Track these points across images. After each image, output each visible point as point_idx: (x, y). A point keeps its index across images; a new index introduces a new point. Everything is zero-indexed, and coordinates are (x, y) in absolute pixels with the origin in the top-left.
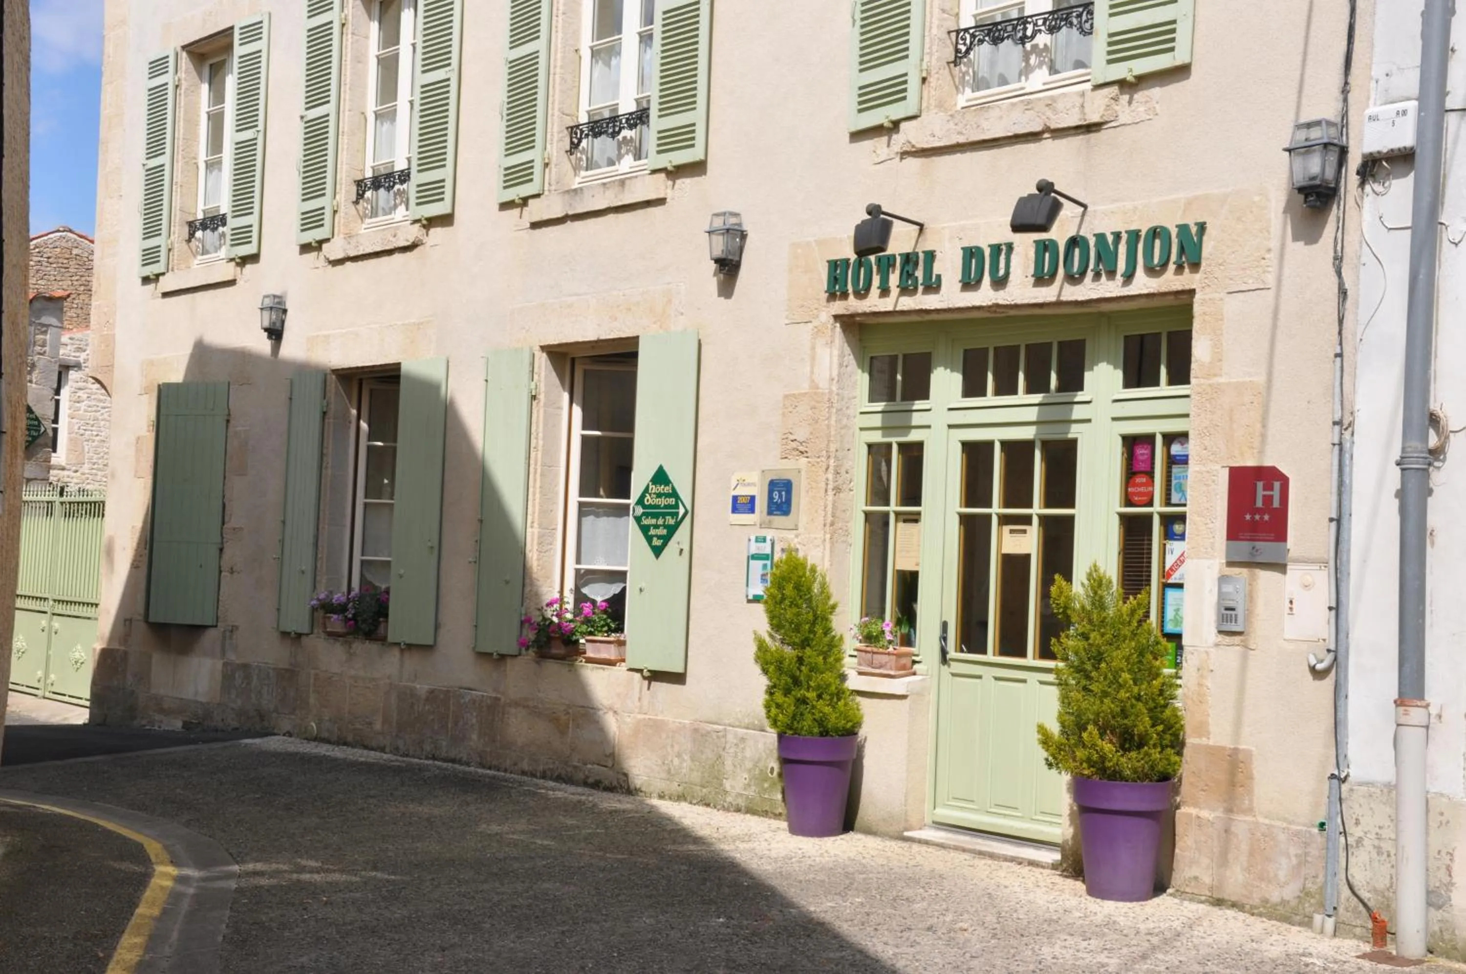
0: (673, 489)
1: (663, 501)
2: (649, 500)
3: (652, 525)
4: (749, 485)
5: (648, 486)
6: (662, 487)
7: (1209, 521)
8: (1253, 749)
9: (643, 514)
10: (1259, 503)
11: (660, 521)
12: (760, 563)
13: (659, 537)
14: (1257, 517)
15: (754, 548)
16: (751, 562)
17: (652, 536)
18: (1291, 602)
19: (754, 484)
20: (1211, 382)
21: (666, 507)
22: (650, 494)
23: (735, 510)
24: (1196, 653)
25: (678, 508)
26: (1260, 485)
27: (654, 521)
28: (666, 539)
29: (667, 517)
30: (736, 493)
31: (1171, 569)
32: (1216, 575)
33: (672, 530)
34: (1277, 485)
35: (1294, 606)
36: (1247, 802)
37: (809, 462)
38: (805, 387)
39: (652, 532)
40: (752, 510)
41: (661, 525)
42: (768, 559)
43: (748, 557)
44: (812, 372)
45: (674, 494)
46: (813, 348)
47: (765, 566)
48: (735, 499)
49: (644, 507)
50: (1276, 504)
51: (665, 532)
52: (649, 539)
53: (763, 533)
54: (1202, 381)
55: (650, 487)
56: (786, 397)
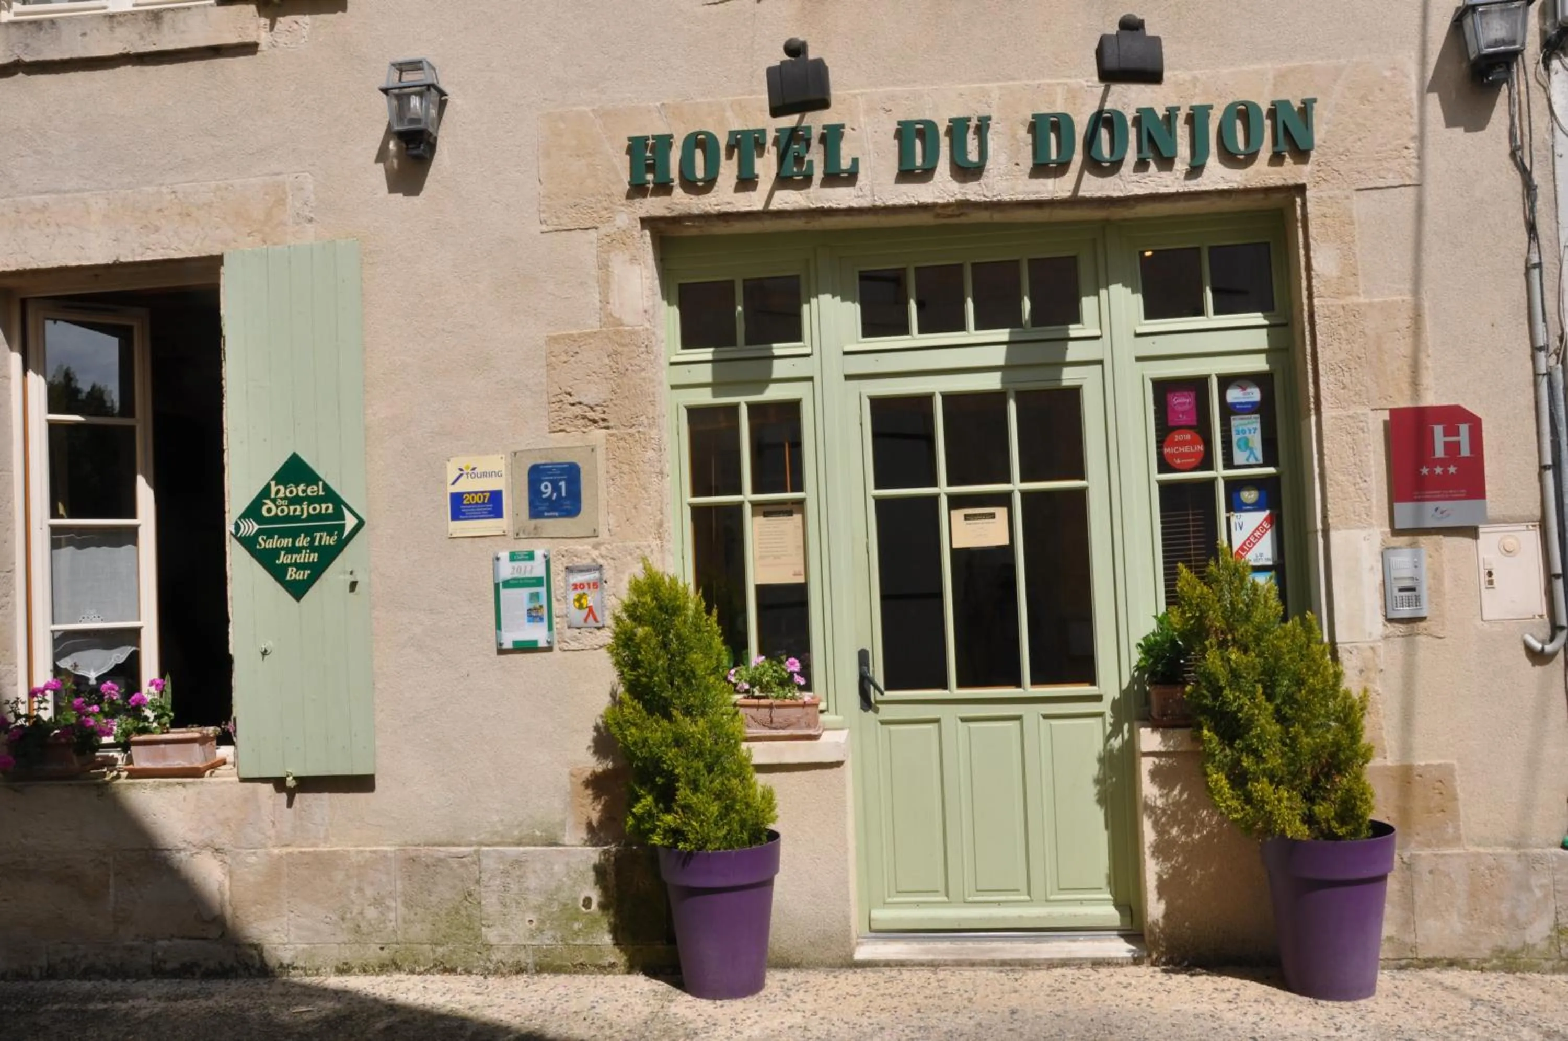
0: (326, 487)
1: (305, 510)
2: (269, 508)
3: (283, 548)
4: (484, 474)
5: (268, 487)
6: (302, 487)
7: (1359, 480)
8: (1455, 762)
9: (260, 532)
10: (1439, 452)
11: (302, 541)
12: (525, 592)
13: (300, 567)
14: (1438, 470)
15: (507, 570)
16: (503, 592)
17: (285, 567)
18: (1490, 574)
19: (498, 474)
20: (1341, 302)
21: (310, 518)
22: (274, 501)
23: (457, 514)
24: (1355, 652)
25: (343, 518)
26: (1438, 430)
27: (287, 542)
28: (317, 570)
29: (318, 535)
30: (458, 488)
31: (1242, 548)
32: (1377, 547)
33: (328, 555)
34: (1464, 429)
35: (1494, 577)
36: (1451, 830)
37: (612, 435)
38: (593, 324)
39: (284, 559)
40: (497, 512)
41: (303, 547)
42: (542, 585)
43: (497, 586)
44: (605, 301)
45: (330, 496)
46: (604, 266)
47: (534, 597)
48: (457, 499)
49: (260, 520)
50: (1465, 451)
51: (315, 557)
52: (278, 573)
53: (523, 546)
54: (1330, 301)
55: (274, 489)
56: (554, 340)
